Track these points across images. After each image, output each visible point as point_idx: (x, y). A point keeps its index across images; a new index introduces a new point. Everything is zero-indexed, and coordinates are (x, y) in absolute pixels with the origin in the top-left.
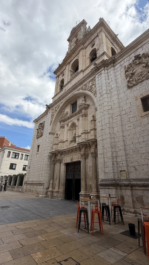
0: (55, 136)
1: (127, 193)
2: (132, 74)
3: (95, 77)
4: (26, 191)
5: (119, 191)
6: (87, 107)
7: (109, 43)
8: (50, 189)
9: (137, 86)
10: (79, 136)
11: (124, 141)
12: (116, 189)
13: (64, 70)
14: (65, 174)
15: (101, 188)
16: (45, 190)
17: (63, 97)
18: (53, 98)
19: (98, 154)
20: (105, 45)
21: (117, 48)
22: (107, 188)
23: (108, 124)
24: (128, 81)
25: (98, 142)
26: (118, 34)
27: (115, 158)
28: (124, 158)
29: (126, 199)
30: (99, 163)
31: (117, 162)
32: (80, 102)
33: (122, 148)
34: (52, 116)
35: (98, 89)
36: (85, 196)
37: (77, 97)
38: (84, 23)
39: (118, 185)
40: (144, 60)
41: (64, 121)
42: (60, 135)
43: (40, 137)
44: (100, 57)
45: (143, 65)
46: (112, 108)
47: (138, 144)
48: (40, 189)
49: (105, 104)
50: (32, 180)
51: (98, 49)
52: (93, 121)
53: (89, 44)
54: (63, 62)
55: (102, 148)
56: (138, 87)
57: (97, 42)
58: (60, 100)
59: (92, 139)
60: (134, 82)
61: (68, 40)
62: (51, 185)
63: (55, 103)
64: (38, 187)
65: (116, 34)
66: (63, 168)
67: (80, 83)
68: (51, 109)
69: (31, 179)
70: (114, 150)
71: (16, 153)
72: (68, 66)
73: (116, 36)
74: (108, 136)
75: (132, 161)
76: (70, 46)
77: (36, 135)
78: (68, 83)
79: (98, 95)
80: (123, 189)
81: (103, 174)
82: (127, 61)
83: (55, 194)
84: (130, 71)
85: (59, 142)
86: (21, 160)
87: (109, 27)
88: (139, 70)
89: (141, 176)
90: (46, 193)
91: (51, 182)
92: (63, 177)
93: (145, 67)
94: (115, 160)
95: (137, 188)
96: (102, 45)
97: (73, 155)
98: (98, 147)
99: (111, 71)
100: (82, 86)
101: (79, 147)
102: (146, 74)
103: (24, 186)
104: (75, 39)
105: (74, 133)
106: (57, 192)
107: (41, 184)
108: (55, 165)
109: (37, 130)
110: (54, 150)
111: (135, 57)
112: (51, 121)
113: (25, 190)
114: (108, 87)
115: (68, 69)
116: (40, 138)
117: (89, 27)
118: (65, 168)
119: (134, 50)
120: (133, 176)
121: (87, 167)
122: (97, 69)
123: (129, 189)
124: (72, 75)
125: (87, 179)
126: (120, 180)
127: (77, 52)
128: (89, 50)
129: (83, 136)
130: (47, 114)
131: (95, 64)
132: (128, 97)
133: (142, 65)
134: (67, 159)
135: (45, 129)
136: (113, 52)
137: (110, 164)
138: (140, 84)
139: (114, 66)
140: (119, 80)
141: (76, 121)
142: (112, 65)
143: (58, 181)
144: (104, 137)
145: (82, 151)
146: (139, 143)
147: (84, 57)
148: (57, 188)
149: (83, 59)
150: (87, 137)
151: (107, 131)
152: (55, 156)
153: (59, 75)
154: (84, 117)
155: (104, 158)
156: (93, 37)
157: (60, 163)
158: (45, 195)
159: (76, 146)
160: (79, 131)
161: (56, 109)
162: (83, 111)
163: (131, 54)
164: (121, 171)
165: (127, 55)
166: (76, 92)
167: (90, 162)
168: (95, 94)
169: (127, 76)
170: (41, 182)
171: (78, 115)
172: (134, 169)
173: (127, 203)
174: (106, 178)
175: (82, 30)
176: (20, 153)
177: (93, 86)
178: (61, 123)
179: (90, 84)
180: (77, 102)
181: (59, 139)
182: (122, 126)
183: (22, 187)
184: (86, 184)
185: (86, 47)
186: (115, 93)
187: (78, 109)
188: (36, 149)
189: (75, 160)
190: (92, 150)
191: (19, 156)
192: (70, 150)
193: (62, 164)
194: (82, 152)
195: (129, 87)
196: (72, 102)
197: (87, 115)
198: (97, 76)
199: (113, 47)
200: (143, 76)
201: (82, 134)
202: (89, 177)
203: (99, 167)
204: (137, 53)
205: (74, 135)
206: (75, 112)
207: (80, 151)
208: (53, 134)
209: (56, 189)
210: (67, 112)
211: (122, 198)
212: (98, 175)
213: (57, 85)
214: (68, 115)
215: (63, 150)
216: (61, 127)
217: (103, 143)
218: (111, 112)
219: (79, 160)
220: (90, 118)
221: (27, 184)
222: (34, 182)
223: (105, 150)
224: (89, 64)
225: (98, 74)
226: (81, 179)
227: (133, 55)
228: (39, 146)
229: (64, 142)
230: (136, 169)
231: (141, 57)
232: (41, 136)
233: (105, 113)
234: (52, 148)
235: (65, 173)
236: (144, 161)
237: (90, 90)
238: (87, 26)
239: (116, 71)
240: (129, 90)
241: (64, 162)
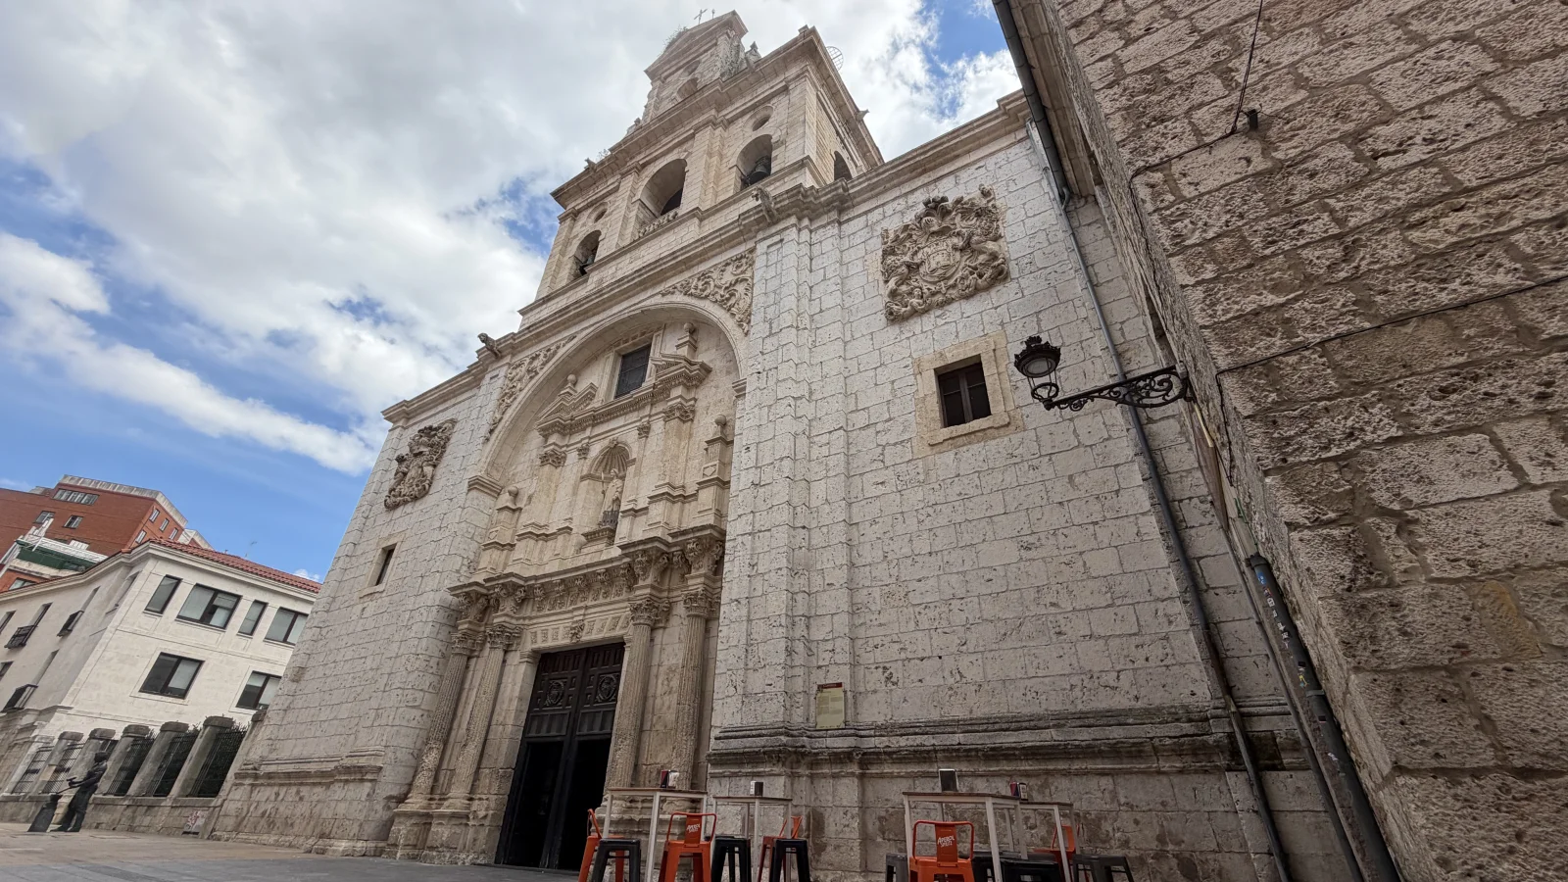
0: (505, 499)
1: (841, 794)
2: (909, 266)
3: (752, 251)
4: (237, 829)
5: (803, 784)
6: (696, 377)
7: (830, 132)
8: (416, 803)
9: (925, 318)
10: (635, 513)
11: (849, 544)
12: (793, 776)
13: (609, 193)
14: (524, 716)
15: (713, 776)
16: (379, 807)
17: (585, 315)
18: (523, 312)
19: (725, 598)
20: (811, 132)
21: (860, 163)
22: (747, 775)
23: (787, 463)
24: (893, 294)
25: (728, 545)
26: (867, 112)
27: (801, 624)
28: (841, 623)
29: (830, 830)
30: (720, 647)
31: (808, 641)
32: (668, 347)
33: (839, 577)
34: (508, 394)
35: (759, 301)
36: (621, 829)
37: (658, 322)
38: (731, 25)
39: (803, 755)
40: (960, 224)
41: (567, 429)
42: (530, 498)
43: (405, 502)
44: (786, 175)
45: (955, 240)
46: (811, 393)
47: (910, 561)
48: (350, 803)
49: (786, 371)
50: (296, 753)
51: (782, 143)
52: (717, 447)
53: (743, 113)
54: (608, 159)
55: (747, 570)
56: (928, 321)
57: (780, 110)
58: (563, 323)
59: (703, 528)
60: (915, 301)
61: (652, 73)
62: (423, 781)
63: (533, 334)
64: (338, 792)
65: (861, 109)
66: (519, 677)
67: (681, 262)
68: (507, 360)
69: (289, 750)
70: (800, 583)
71: (217, 592)
72: (630, 178)
73: (859, 115)
74: (784, 516)
75: (878, 641)
76: (655, 98)
77: (387, 487)
78: (622, 252)
79: (758, 328)
80: (825, 776)
81: (734, 703)
82: (899, 211)
83: (441, 832)
84: (905, 254)
85: (522, 537)
86: (244, 641)
87: (834, 70)
88: (937, 255)
89: (907, 714)
90: (385, 830)
91: (431, 759)
92: (509, 729)
93: (962, 250)
94: (800, 631)
95: (887, 769)
96: (800, 131)
97: (587, 608)
98: (727, 566)
99: (827, 237)
100: (687, 275)
101: (630, 567)
102: (962, 278)
103: (233, 795)
104: (682, 79)
105: (611, 494)
106: (453, 816)
107: (360, 769)
108: (473, 661)
109: (401, 460)
110: (480, 578)
111: (926, 204)
112: (496, 423)
113: (230, 822)
114: (804, 301)
115: (628, 197)
116: (408, 508)
117: (754, 46)
118: (531, 681)
119: (925, 179)
120: (873, 713)
121: (654, 670)
122: (768, 218)
123: (853, 774)
124: (643, 224)
125: (646, 737)
126: (814, 733)
127: (683, 132)
128: (743, 135)
129: (658, 511)
130: (478, 386)
131: (763, 195)
132: (887, 359)
133: (949, 241)
134: (552, 630)
135: (447, 458)
136: (841, 170)
137: (773, 650)
138: (938, 312)
139: (840, 224)
140: (854, 284)
141: (630, 438)
142: (834, 215)
143: (472, 750)
144: (761, 521)
145: (641, 583)
146: (913, 558)
147: (715, 159)
148: (457, 795)
149: (708, 166)
150: (675, 516)
151: (781, 492)
152: (485, 611)
153: (579, 211)
154: (674, 423)
155: (749, 621)
156: (764, 90)
157: (506, 652)
158: (371, 844)
159: (611, 560)
160: (641, 486)
161: (537, 363)
162: (677, 392)
163: (912, 192)
164: (821, 688)
165: (896, 192)
166: (651, 299)
167: (674, 644)
168: (744, 321)
169: (888, 273)
170: (362, 762)
171: (647, 411)
172: (883, 679)
173: (837, 847)
174: (749, 721)
175: (723, 47)
176: (249, 596)
177: (740, 288)
178: (546, 437)
179: (728, 277)
180: (649, 347)
181: (524, 519)
182: (848, 477)
183: (216, 802)
184: (636, 767)
185: (731, 122)
186: (835, 330)
187: (650, 380)
188: (372, 570)
189: (594, 634)
190: (696, 583)
191: (232, 611)
192: (576, 578)
193: (514, 658)
194: (643, 592)
195: (894, 318)
196: (627, 347)
197: (693, 412)
198: (761, 248)
199: (844, 155)
200: (951, 282)
201: (653, 499)
202: (658, 727)
203: (721, 668)
204: (936, 193)
205: (607, 506)
206: (636, 394)
207: (630, 588)
208: (494, 491)
209: (456, 799)
210: (592, 386)
211: (817, 821)
212: (707, 707)
213: (563, 253)
214: (596, 403)
215: (536, 578)
216: (544, 459)
217: (753, 549)
218: (806, 409)
219: (618, 632)
220: (705, 427)
221: (256, 777)
222: (313, 768)
223: (758, 583)
224: (731, 193)
225: (769, 242)
226: (609, 741)
227: (920, 197)
228: (389, 552)
229: (547, 537)
230: (888, 679)
231: (949, 212)
232: (415, 499)
233: (781, 409)
234: (473, 566)
235: (526, 707)
236: (927, 639)
237: (722, 303)
238: (746, 42)
239: (846, 243)
240: (894, 330)
241: (529, 645)
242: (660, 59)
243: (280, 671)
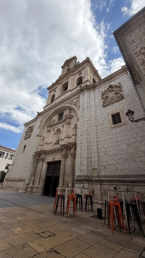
0: (42, 138)
1: (97, 188)
2: (106, 97)
3: (79, 96)
4: (6, 188)
5: (91, 185)
6: (71, 117)
7: (92, 75)
8: (31, 185)
9: (109, 106)
10: (62, 140)
11: (97, 145)
12: (89, 184)
13: (56, 88)
14: (46, 172)
15: (76, 183)
16: (25, 185)
17: (53, 108)
18: (43, 108)
19: (77, 154)
20: (89, 75)
21: (97, 79)
22: (81, 183)
23: (86, 131)
24: (104, 102)
25: (77, 145)
27: (89, 158)
28: (96, 159)
29: (95, 193)
30: (76, 162)
31: (91, 161)
32: (66, 113)
33: (96, 151)
34: (42, 121)
35: (81, 104)
36: (62, 191)
37: (64, 109)
38: (75, 58)
39: (91, 180)
40: (115, 89)
41: (51, 126)
42: (46, 137)
43: (27, 139)
44: (85, 83)
45: (114, 92)
46: (90, 120)
47: (108, 148)
48: (21, 185)
49: (86, 116)
50: (13, 177)
51: (84, 77)
52: (75, 129)
53: (77, 73)
54: (56, 82)
55: (80, 149)
56: (110, 107)
57: (83, 72)
58: (50, 109)
59: (73, 142)
60: (107, 103)
61: (62, 67)
62: (31, 182)
63: (45, 111)
64: (19, 183)
65: (97, 70)
66: (45, 166)
67: (68, 98)
68: (41, 116)
69: (13, 176)
70: (89, 152)
71: (2, 152)
72: (59, 85)
73: (97, 71)
74: (86, 140)
75: (103, 161)
76: (63, 72)
77: (24, 136)
78: (59, 97)
79: (81, 109)
80: (94, 184)
81: (79, 172)
82: (104, 88)
83: (35, 190)
84: (105, 95)
85: (45, 144)
86: (5, 159)
87: (92, 64)
88: (111, 95)
89: (108, 174)
90: (26, 189)
91: (32, 178)
92: (44, 174)
93: (116, 94)
94: (89, 160)
95: (105, 183)
96: (87, 75)
97: (55, 155)
98: (77, 149)
99: (92, 93)
100: (69, 101)
101: (61, 149)
102: (116, 99)
103: (5, 183)
104: (67, 68)
105: (58, 137)
106: (36, 187)
107: (22, 180)
108: (38, 164)
109: (26, 132)
110: (39, 150)
111: (109, 86)
112: (40, 126)
113: (5, 187)
114: (88, 104)
115: (60, 87)
116: (28, 139)
117: (79, 61)
118: (47, 166)
119: (109, 82)
120: (102, 173)
121: (66, 165)
122: (82, 90)
123: (99, 184)
124: (62, 92)
125: (65, 176)
126: (93, 177)
127: (67, 77)
128: (77, 76)
129: (66, 140)
130: (37, 120)
131: (81, 87)
132: (103, 113)
133: (113, 92)
134: (50, 159)
135: (33, 132)
136: (94, 81)
137: (85, 163)
138: (112, 105)
139: (94, 90)
140: (97, 100)
141: (61, 128)
142: (93, 89)
143: (39, 177)
144: (83, 141)
145: (63, 151)
146: (108, 147)
147: (73, 81)
148: (37, 184)
149: (72, 82)
150: (68, 140)
151: (85, 136)
152: (39, 155)
153: (52, 91)
154: (68, 125)
155: (81, 158)
156: (81, 69)
157: (43, 162)
158: (24, 191)
159: (58, 148)
160: (63, 135)
161: (46, 116)
162: (68, 120)
163: (106, 84)
164: (93, 169)
165: (104, 84)
166: (63, 105)
167: (69, 161)
168: (79, 108)
169: (103, 98)
170: (23, 179)
171: (63, 123)
172: (104, 168)
173: (97, 196)
174: (81, 174)
175: (73, 62)
176: (6, 153)
177: (78, 102)
178: (48, 128)
179: (76, 101)
180: (63, 113)
181: (45, 141)
182: (97, 134)
183: (3, 184)
184: (64, 181)
185: (75, 74)
186: (94, 109)
187: (64, 118)
188: (23, 149)
189: (56, 159)
190: (72, 151)
191: (4, 155)
192: (53, 150)
193: (44, 163)
194: (64, 153)
195: (104, 106)
196: (60, 113)
197: (71, 123)
198: (81, 95)
199: (94, 78)
200: (114, 99)
201: (65, 138)
202: (67, 175)
203: (76, 165)
204: (111, 84)
205: (58, 139)
206: (61, 121)
207: (62, 152)
208: (40, 136)
209: (36, 185)
210: (55, 119)
211: (93, 192)
212: (74, 172)
213: (49, 98)
214: (55, 122)
215: (47, 150)
216: (48, 131)
217: (81, 146)
218: (89, 122)
219: (60, 159)
220: (73, 126)
221: (8, 180)
222: (16, 179)
223: (82, 151)
224: (76, 86)
225: (82, 94)
226: (59, 176)
227: (108, 85)
228: (25, 146)
229: (48, 144)
230: (105, 168)
231: (113, 87)
232: (29, 138)
233: (85, 122)
234: (37, 148)
235: (46, 171)
236: (111, 161)
237: (75, 105)
238: (77, 61)
239: (95, 94)
240: (104, 108)
241: (46, 161)
242: (63, 65)
243: (11, 164)
